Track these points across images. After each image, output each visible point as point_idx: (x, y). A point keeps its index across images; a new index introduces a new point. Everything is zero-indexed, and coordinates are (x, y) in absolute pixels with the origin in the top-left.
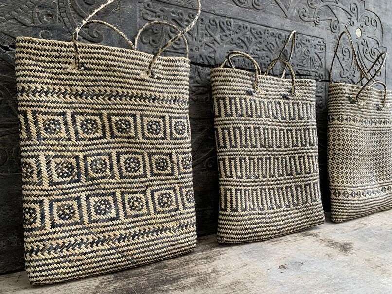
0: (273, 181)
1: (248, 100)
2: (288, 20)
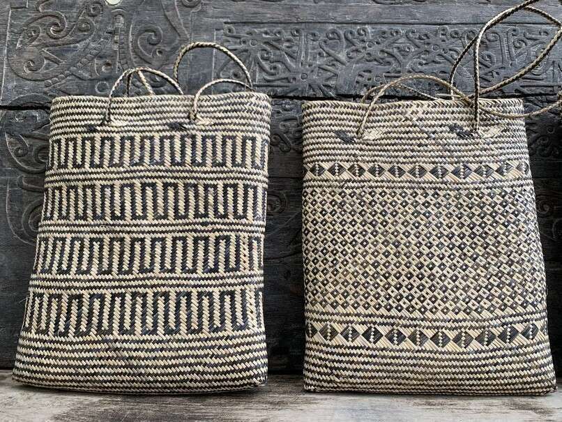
2: (489, 6)
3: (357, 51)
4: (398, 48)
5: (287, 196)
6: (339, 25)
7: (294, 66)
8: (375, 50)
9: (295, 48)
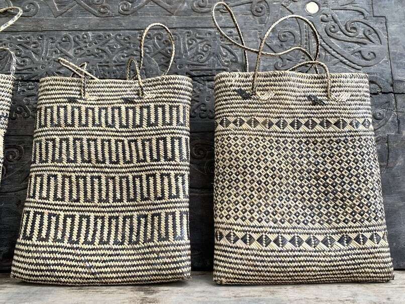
0: (104, 207)
1: (69, 108)
2: (173, 17)
3: (81, 49)
4: (109, 46)
5: (24, 148)
6: (70, 32)
7: (37, 60)
8: (93, 48)
9: (39, 48)
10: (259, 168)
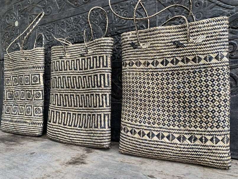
1: (60, 62)
4: (80, 23)
6: (64, 19)
8: (74, 26)
9: (54, 30)
10: (141, 91)
